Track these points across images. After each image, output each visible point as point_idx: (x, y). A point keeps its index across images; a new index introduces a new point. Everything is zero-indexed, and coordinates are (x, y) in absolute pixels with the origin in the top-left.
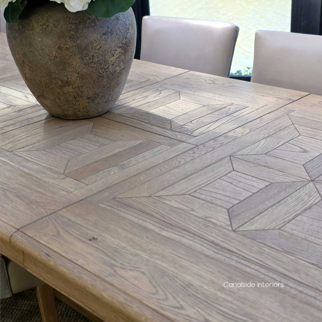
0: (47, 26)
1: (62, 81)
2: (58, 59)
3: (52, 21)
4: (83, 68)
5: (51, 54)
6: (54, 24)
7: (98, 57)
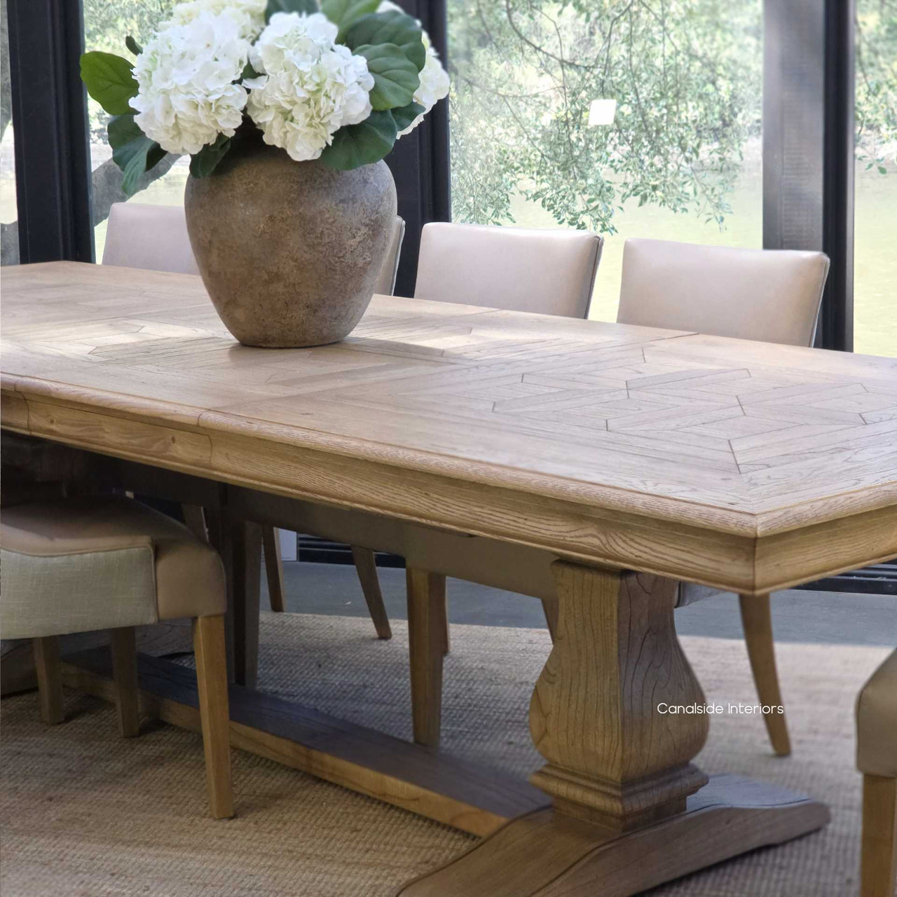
0: (256, 185)
1: (268, 273)
2: (267, 235)
3: (263, 178)
4: (305, 252)
5: (257, 228)
6: (266, 183)
7: (329, 235)
